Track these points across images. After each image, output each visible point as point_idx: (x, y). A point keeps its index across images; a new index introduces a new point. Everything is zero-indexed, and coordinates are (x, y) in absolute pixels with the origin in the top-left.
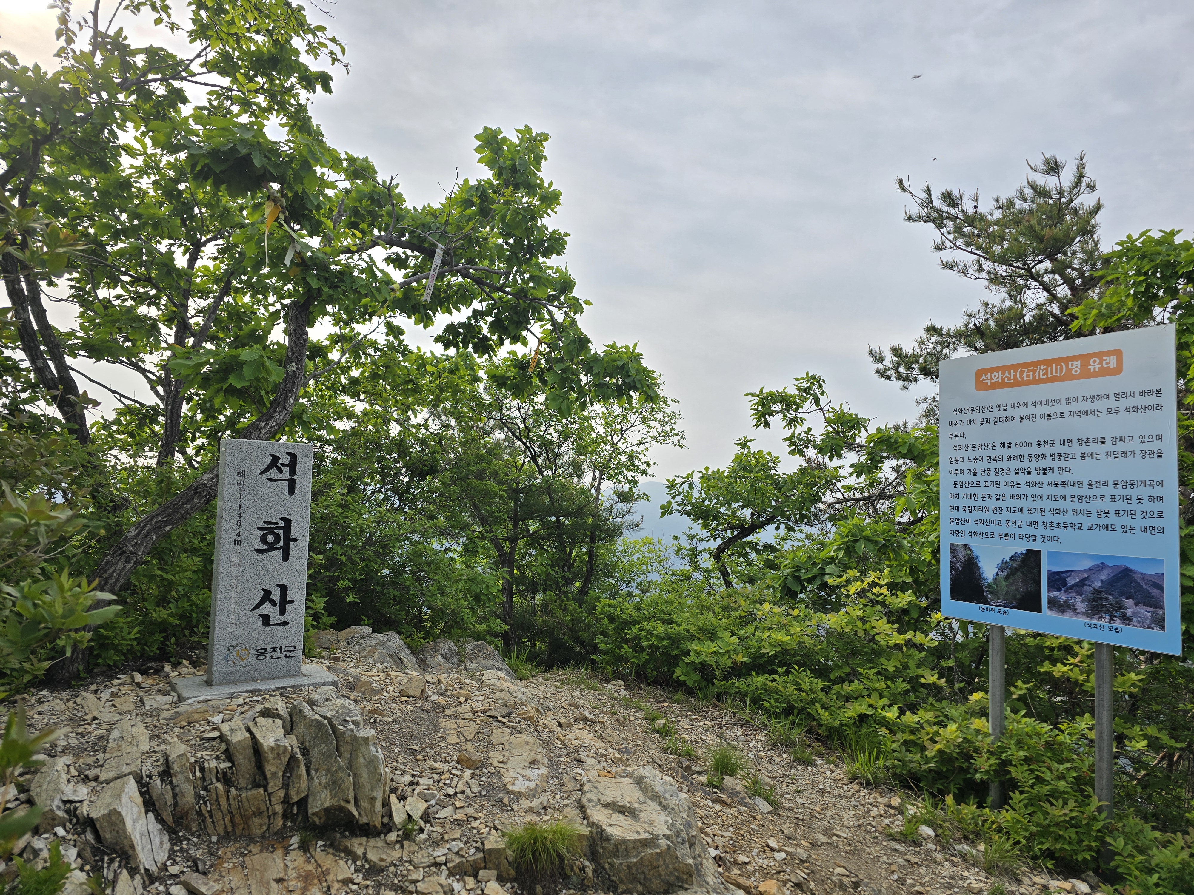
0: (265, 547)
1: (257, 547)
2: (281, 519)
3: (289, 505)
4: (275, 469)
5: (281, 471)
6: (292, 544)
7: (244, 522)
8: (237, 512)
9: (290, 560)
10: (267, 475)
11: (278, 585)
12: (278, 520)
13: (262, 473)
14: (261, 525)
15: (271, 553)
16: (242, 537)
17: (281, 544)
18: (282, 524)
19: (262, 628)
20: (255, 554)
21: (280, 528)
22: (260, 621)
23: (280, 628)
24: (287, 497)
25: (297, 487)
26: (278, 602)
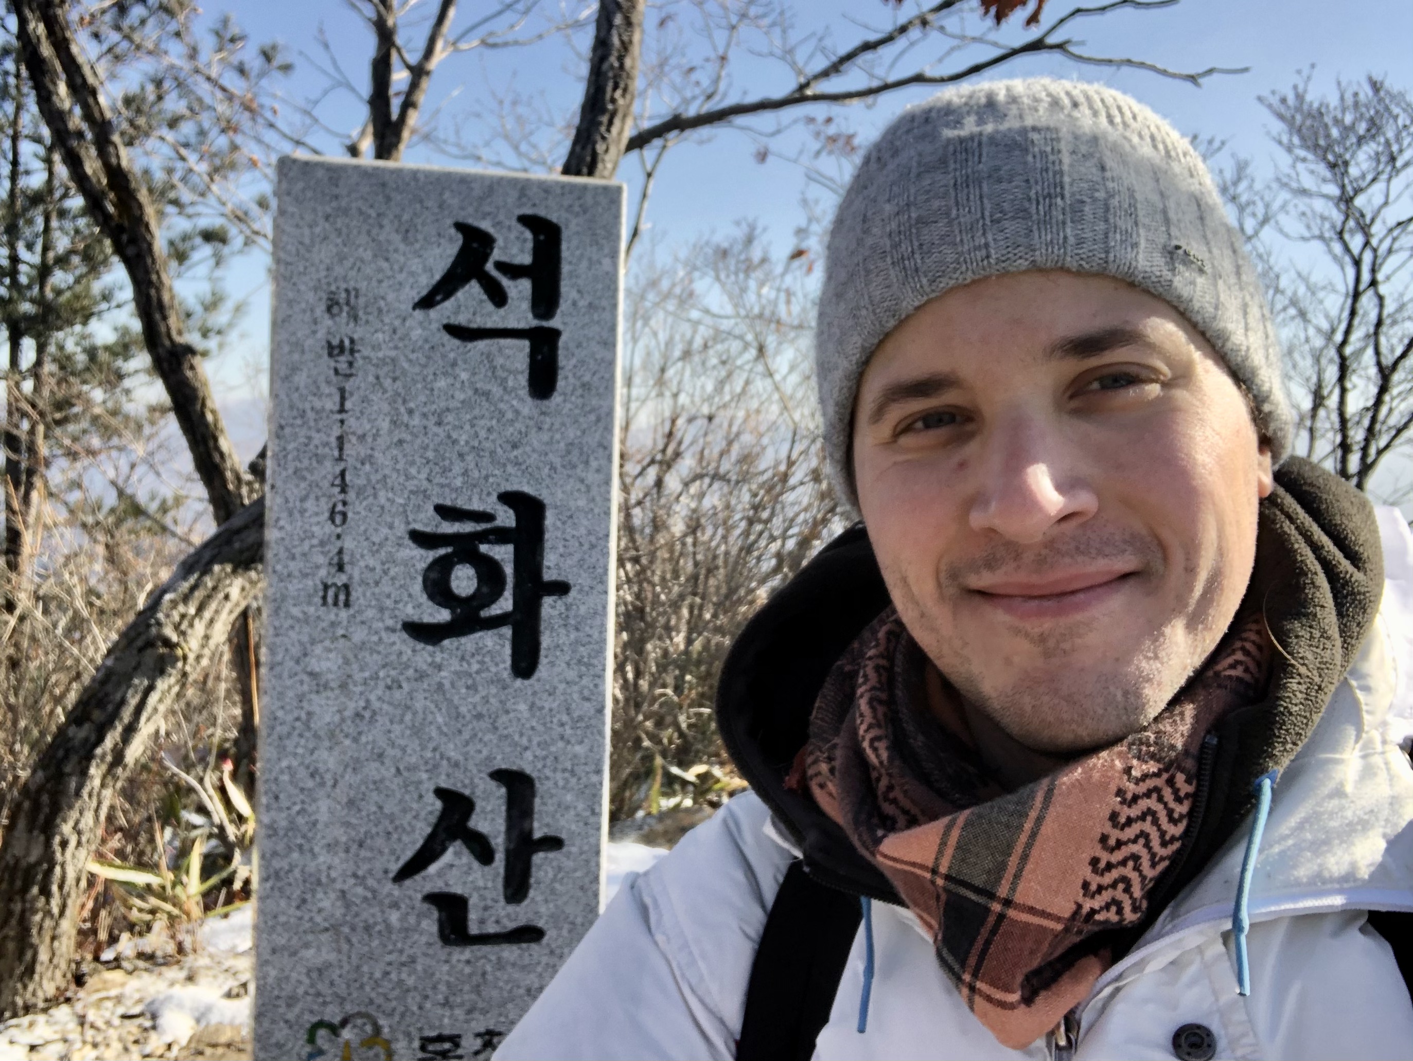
0: (444, 615)
1: (411, 612)
2: (508, 498)
3: (536, 439)
4: (473, 289)
5: (498, 297)
6: (550, 606)
7: (357, 509)
8: (330, 469)
9: (543, 670)
10: (446, 311)
11: (500, 776)
12: (490, 504)
13: (427, 302)
14: (428, 522)
15: (468, 642)
16: (355, 572)
17: (505, 604)
18: (506, 518)
19: (442, 952)
20: (404, 644)
21: (501, 536)
22: (430, 925)
23: (510, 952)
24: (528, 406)
25: (566, 363)
26: (499, 842)
